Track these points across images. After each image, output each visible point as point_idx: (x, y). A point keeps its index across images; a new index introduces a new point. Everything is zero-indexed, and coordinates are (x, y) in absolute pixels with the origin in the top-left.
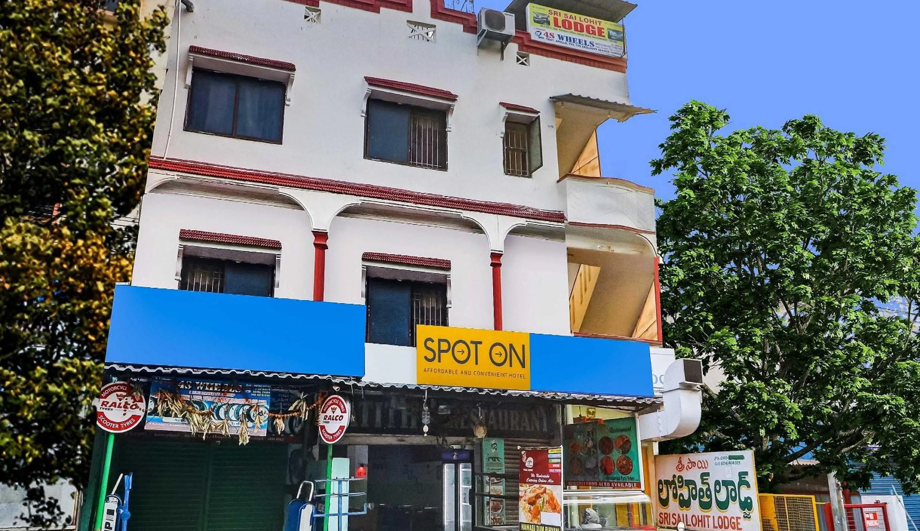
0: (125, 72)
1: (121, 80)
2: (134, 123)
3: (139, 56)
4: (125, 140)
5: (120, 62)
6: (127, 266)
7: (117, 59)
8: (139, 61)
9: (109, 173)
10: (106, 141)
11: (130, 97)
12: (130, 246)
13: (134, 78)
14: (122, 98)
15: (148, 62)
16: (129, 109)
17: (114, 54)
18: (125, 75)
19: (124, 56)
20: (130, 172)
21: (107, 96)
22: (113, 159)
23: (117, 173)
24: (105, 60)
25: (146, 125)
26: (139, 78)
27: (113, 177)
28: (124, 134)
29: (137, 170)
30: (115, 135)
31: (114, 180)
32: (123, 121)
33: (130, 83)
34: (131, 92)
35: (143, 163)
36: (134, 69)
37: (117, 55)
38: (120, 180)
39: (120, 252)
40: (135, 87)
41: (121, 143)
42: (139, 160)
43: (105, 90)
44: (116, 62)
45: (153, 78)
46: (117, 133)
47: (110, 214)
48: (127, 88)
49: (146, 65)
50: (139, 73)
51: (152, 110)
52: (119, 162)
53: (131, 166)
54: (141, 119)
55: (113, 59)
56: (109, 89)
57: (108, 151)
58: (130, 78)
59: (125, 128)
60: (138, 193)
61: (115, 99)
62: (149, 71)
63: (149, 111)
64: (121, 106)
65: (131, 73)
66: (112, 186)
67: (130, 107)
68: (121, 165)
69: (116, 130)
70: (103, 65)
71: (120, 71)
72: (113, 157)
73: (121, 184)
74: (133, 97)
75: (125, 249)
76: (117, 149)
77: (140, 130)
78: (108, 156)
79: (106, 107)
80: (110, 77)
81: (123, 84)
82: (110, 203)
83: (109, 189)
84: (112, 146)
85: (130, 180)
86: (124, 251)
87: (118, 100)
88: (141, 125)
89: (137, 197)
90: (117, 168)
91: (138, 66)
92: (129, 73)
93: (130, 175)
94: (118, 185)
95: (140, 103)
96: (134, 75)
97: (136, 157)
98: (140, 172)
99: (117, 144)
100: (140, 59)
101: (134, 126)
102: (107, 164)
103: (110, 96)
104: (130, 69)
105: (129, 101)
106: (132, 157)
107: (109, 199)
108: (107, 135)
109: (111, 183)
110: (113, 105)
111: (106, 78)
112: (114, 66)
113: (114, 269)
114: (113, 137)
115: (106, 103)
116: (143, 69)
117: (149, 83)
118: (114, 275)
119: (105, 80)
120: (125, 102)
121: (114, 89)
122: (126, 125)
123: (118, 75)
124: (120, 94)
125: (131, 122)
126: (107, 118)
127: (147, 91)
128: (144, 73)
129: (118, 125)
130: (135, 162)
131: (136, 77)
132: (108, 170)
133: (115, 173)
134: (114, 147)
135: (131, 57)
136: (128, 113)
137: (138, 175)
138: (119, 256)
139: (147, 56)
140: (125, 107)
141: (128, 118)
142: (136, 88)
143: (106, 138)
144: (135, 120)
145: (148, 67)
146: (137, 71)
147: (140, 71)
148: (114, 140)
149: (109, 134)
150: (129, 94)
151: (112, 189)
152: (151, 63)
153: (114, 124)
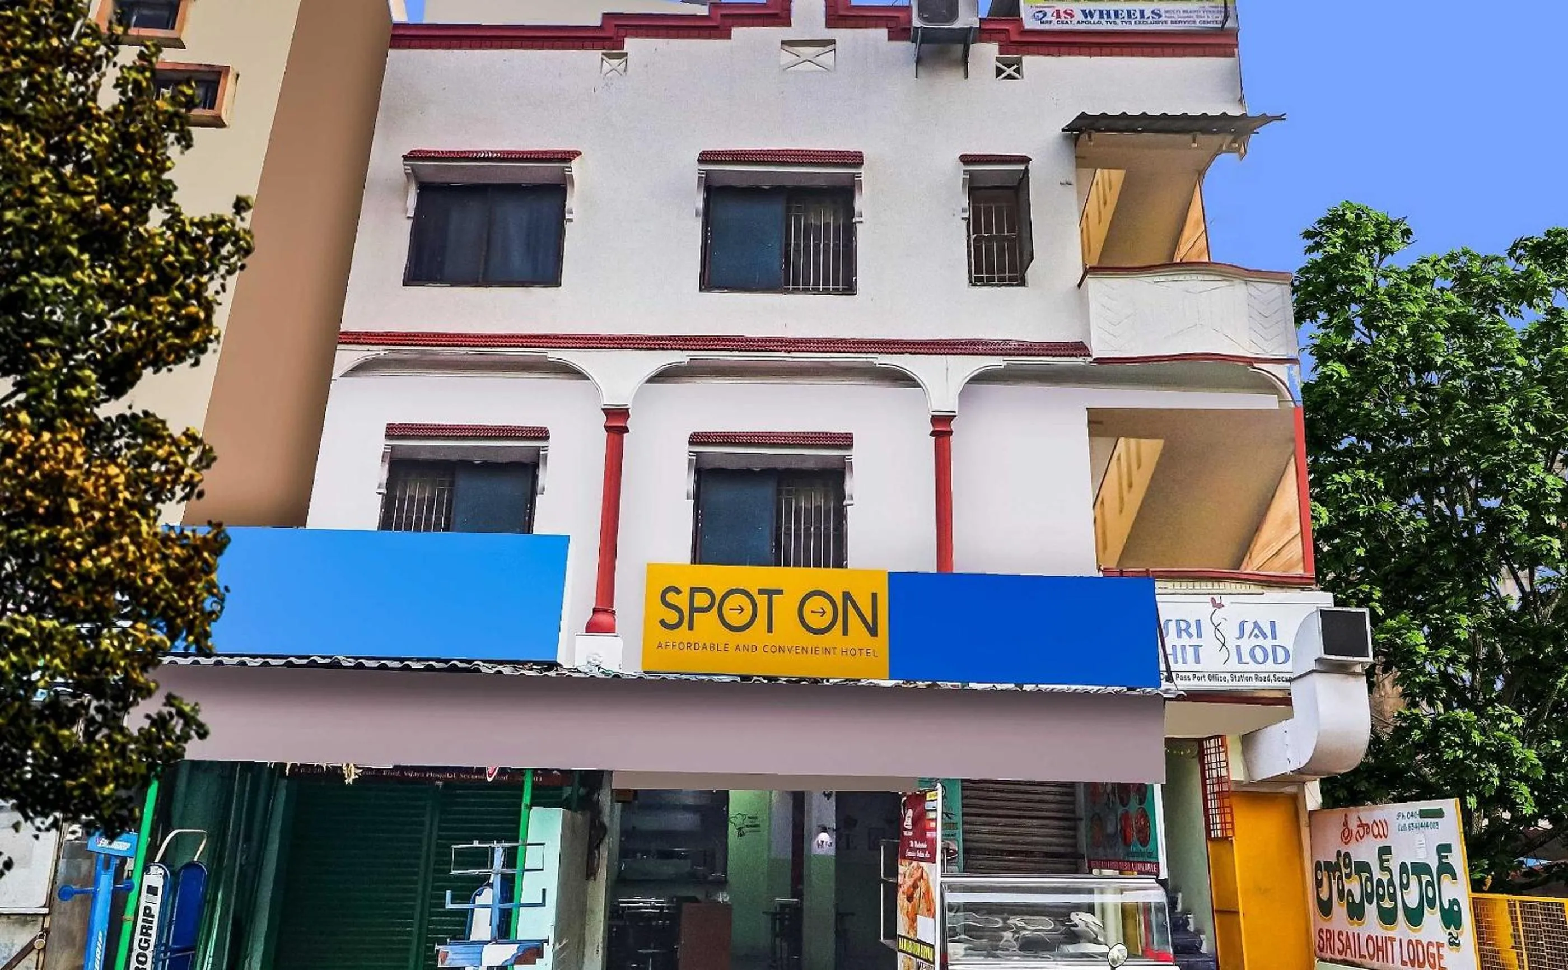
0: (127, 177)
1: (121, 189)
2: (138, 255)
3: (150, 151)
4: (122, 281)
5: (120, 160)
6: (117, 476)
7: (116, 155)
8: (149, 161)
9: (95, 331)
10: (93, 281)
11: (134, 215)
12: (123, 444)
13: (140, 186)
14: (120, 216)
15: (164, 162)
16: (130, 234)
17: (111, 148)
18: (126, 181)
19: (126, 152)
20: (129, 331)
21: (98, 212)
22: (103, 310)
23: (108, 332)
24: (97, 156)
25: (156, 260)
26: (149, 186)
27: (102, 337)
28: (121, 271)
29: (138, 329)
30: (107, 273)
31: (103, 342)
32: (121, 252)
33: (135, 194)
34: (135, 207)
35: (150, 318)
36: (142, 172)
37: (116, 149)
38: (111, 343)
39: (107, 454)
40: (141, 199)
41: (117, 286)
42: (142, 313)
43: (95, 202)
44: (114, 159)
45: (171, 187)
46: (111, 270)
47: (94, 395)
48: (129, 202)
49: (160, 166)
50: (149, 179)
51: (166, 236)
52: (112, 314)
53: (130, 323)
54: (149, 250)
55: (111, 155)
56: (101, 201)
57: (96, 297)
58: (134, 185)
59: (124, 262)
60: (139, 364)
61: (111, 218)
62: (166, 176)
63: (162, 239)
64: (119, 229)
65: (137, 179)
66: (100, 351)
67: (133, 231)
68: (115, 320)
69: (109, 266)
70: (94, 164)
71: (120, 174)
72: (102, 306)
73: (114, 349)
74: (139, 215)
75: (115, 449)
76: (110, 294)
77: (147, 266)
78: (96, 304)
79: (94, 229)
80: (104, 183)
81: (123, 194)
82: (94, 377)
83: (94, 355)
84: (102, 289)
85: (127, 344)
86: (113, 453)
87: (115, 218)
88: (148, 258)
89: (137, 371)
90: (109, 324)
91: (149, 167)
92: (133, 178)
93: (127, 335)
94: (109, 350)
95: (148, 226)
96: (142, 181)
97: (137, 307)
98: (144, 332)
99: (109, 287)
100: (152, 157)
101: (137, 260)
102: (92, 317)
103: (102, 210)
104: (137, 171)
105: (132, 222)
106: (132, 308)
107: (94, 371)
108: (95, 272)
109: (99, 346)
110: (106, 227)
111: (97, 183)
112: (111, 166)
113: (97, 480)
114: (105, 276)
115: (95, 222)
116: (155, 173)
117: (165, 196)
118: (96, 489)
119: (95, 187)
120: (126, 223)
121: (109, 201)
122: (124, 259)
123: (116, 180)
124: (118, 209)
125: (134, 254)
126: (96, 245)
127: (160, 206)
128: (157, 179)
129: (112, 258)
130: (136, 316)
131: (144, 184)
132: (94, 327)
133: (104, 331)
134: (104, 291)
135: (138, 153)
136: (129, 239)
137: (140, 336)
138: (105, 461)
139: (164, 154)
140: (125, 231)
141: (129, 247)
142: (144, 202)
143: (94, 276)
144: (140, 252)
145: (164, 169)
146: (146, 175)
147: (150, 175)
148: (105, 281)
149: (99, 271)
150: (132, 209)
151: (98, 356)
152: (169, 164)
153: (106, 256)
